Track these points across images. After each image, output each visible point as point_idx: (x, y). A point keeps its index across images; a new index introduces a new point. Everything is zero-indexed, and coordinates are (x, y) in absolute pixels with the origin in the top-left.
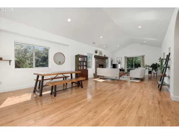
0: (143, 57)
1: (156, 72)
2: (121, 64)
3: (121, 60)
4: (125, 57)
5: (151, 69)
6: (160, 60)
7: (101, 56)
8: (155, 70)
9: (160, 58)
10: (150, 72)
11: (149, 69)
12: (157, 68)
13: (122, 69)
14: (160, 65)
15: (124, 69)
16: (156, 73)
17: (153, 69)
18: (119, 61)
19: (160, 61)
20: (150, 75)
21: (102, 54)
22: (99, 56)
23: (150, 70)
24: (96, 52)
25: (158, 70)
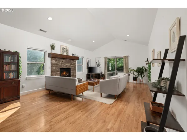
0: (127, 57)
1: (142, 78)
2: (100, 66)
3: (100, 62)
4: (105, 58)
5: (136, 74)
6: (147, 62)
7: (65, 54)
8: (141, 76)
9: (147, 60)
10: (135, 79)
11: (133, 74)
12: (143, 73)
13: (101, 73)
14: (147, 69)
15: (103, 73)
16: (142, 80)
17: (138, 75)
18: (98, 63)
19: (147, 64)
20: (135, 82)
21: (67, 51)
22: (61, 54)
23: (135, 76)
24: (53, 47)
25: (145, 76)
